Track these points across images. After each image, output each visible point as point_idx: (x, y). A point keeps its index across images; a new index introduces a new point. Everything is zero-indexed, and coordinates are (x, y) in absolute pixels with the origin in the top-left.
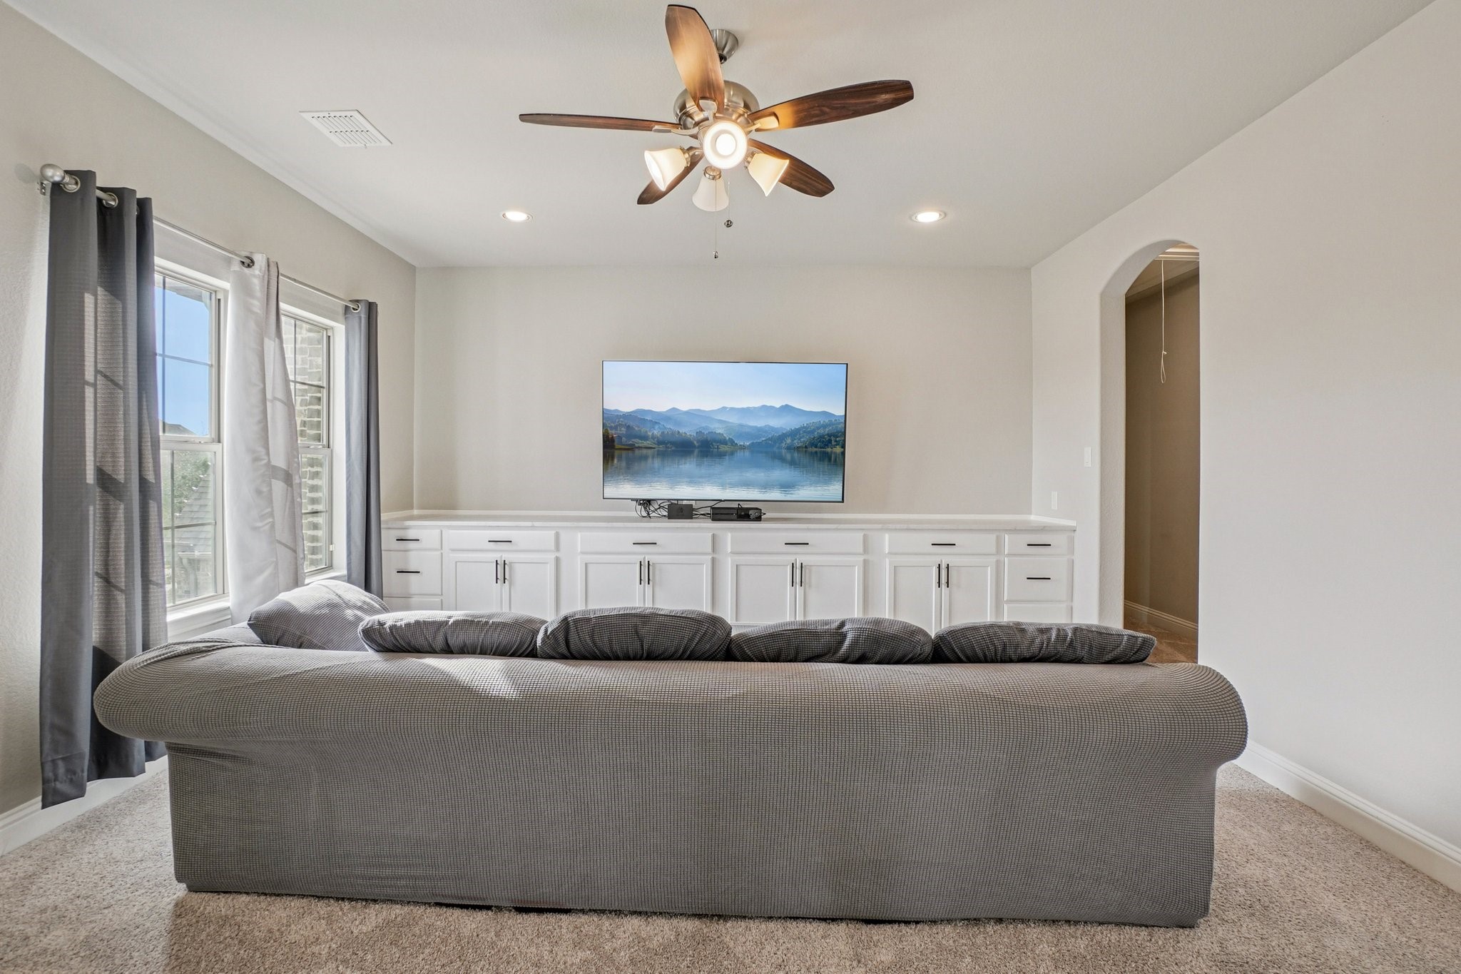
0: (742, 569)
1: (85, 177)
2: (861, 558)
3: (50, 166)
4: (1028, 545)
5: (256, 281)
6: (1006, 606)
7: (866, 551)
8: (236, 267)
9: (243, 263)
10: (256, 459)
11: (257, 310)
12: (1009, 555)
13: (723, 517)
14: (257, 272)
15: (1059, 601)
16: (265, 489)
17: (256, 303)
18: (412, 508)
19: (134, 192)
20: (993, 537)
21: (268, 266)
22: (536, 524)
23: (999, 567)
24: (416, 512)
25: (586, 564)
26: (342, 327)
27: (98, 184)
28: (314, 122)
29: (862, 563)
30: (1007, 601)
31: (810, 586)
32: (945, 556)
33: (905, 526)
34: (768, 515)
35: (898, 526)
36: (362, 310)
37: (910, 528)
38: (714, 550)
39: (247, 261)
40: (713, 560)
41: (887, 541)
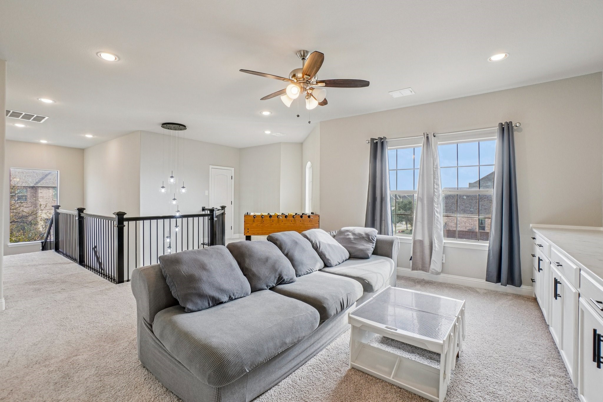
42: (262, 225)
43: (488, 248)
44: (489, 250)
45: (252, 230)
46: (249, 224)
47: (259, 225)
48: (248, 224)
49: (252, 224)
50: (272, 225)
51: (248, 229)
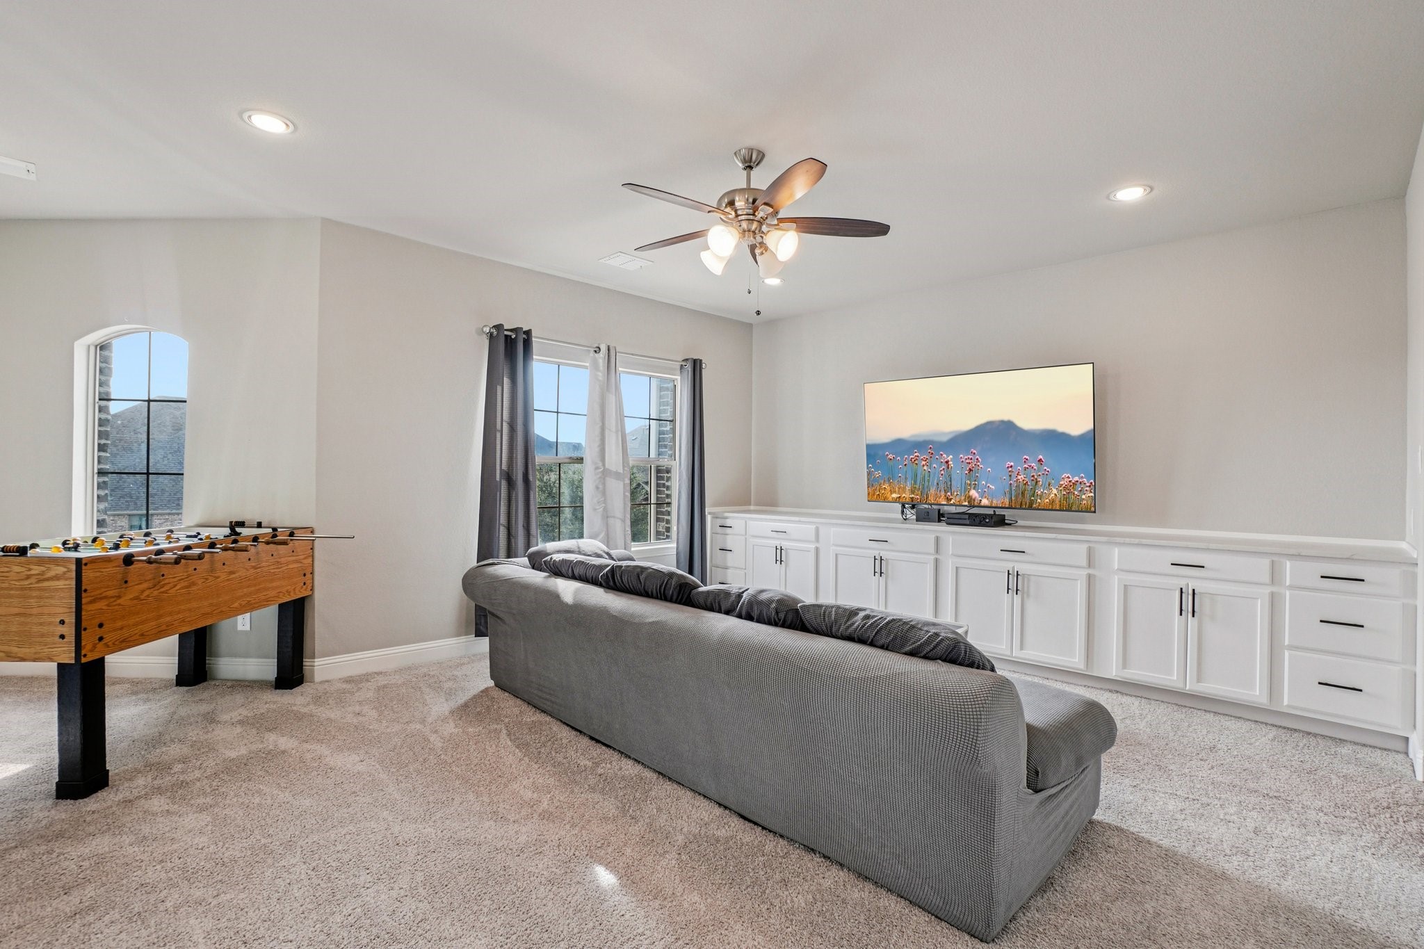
0: (962, 572)
1: (499, 327)
2: (1085, 572)
3: (485, 326)
4: (1322, 577)
5: (601, 361)
6: (1287, 653)
7: (1090, 564)
8: (592, 354)
9: (596, 351)
10: (597, 468)
11: (601, 378)
12: (1291, 587)
13: (961, 522)
14: (601, 355)
15: (1390, 662)
16: (601, 486)
17: (600, 374)
18: (750, 504)
19: (522, 328)
20: (1265, 562)
21: (609, 350)
22: (803, 519)
23: (1274, 601)
24: (752, 508)
25: (836, 555)
26: (679, 378)
27: (505, 328)
28: (607, 262)
29: (1084, 580)
30: (1288, 645)
31: (1028, 596)
32: (1191, 580)
33: (1137, 541)
34: (1020, 523)
35: (1127, 540)
36: (689, 367)
37: (1142, 543)
38: (937, 551)
39: (597, 349)
40: (937, 560)
41: (1115, 556)
42: (156, 593)
43: (675, 550)
44: (678, 554)
45: (119, 624)
46: (106, 597)
47: (147, 593)
48: (101, 599)
49: (119, 597)
50: (194, 584)
51: (101, 626)
